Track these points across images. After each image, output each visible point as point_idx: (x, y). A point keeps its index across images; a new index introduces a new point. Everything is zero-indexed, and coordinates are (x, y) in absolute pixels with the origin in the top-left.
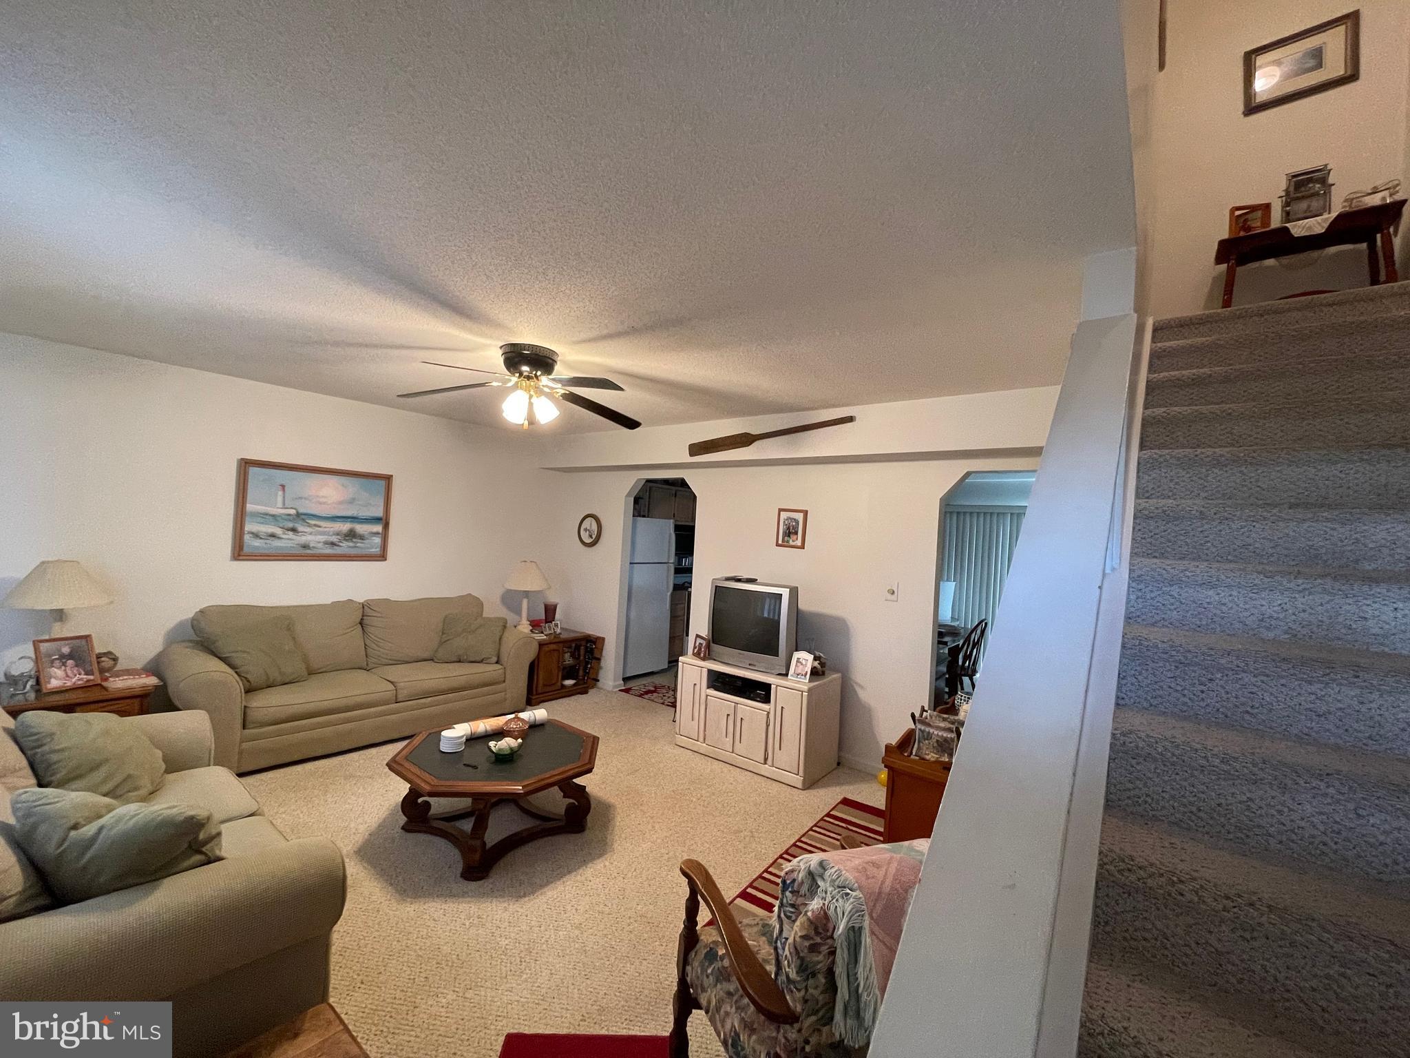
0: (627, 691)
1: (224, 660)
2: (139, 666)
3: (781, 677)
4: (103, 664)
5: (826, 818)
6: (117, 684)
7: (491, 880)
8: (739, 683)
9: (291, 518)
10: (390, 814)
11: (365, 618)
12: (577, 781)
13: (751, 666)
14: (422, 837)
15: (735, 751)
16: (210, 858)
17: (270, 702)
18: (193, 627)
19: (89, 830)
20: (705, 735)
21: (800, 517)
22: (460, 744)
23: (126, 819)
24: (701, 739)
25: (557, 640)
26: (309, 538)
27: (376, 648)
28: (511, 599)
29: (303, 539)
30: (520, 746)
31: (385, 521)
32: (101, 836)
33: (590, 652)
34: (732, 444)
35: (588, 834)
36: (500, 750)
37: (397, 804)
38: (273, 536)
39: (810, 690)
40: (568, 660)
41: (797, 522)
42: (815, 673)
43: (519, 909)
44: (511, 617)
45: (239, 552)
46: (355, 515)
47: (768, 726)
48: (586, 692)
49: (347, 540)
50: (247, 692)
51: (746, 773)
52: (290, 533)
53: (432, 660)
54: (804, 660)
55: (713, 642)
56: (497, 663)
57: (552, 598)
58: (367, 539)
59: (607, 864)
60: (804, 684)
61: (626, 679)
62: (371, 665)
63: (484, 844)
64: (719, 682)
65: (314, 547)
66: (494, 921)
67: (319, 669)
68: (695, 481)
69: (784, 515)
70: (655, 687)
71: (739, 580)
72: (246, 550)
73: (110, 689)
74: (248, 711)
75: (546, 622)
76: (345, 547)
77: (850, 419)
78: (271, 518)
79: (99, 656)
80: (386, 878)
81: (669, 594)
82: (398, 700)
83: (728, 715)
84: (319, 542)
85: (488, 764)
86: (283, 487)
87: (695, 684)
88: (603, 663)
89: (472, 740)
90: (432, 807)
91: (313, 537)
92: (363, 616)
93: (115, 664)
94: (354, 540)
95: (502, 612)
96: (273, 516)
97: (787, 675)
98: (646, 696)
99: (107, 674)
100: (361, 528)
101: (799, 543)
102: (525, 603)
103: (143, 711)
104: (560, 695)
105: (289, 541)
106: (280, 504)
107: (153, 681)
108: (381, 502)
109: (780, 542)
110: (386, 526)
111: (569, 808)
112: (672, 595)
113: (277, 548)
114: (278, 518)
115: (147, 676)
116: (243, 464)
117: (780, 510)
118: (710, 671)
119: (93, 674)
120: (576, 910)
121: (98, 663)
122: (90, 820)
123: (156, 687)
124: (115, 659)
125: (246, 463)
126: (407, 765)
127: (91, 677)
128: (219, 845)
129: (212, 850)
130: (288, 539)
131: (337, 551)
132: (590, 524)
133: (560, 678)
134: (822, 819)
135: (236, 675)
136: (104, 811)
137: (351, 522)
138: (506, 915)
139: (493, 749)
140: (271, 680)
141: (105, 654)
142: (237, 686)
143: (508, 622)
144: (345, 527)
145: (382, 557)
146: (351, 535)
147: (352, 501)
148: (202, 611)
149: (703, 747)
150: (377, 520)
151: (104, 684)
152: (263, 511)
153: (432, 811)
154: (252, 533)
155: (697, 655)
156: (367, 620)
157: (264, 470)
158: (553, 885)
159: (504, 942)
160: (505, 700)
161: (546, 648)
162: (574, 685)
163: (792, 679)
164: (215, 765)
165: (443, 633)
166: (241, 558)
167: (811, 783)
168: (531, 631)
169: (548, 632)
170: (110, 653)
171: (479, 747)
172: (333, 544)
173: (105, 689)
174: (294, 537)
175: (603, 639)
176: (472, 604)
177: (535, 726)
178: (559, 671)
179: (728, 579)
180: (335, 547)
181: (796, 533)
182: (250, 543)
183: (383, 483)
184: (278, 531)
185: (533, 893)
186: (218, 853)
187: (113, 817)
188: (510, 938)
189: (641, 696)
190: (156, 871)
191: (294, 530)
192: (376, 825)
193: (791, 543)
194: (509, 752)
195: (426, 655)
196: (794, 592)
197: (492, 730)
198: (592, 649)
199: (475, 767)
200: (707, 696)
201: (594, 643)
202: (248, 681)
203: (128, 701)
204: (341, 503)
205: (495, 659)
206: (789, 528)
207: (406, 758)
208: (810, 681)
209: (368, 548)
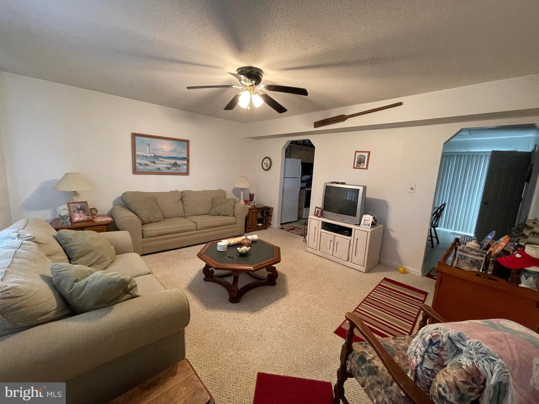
0: (282, 229)
1: (134, 212)
2: (106, 214)
3: (356, 225)
4: (93, 212)
5: (378, 286)
6: (98, 220)
7: (241, 304)
8: (337, 228)
9: (152, 157)
10: (198, 273)
11: (183, 197)
12: (274, 266)
13: (342, 221)
14: (211, 283)
15: (334, 255)
16: (133, 296)
17: (151, 229)
18: (122, 199)
19: (82, 283)
20: (320, 248)
21: (366, 154)
22: (224, 248)
23: (96, 279)
24: (318, 249)
25: (255, 208)
26: (160, 165)
27: (188, 209)
28: (237, 191)
29: (157, 166)
30: (250, 250)
31: (187, 159)
32: (87, 286)
33: (268, 213)
34: (335, 121)
35: (277, 286)
36: (242, 251)
37: (201, 270)
38: (146, 164)
39: (371, 232)
40: (259, 216)
41: (365, 157)
42: (373, 224)
43: (254, 317)
44: (237, 199)
45: (135, 171)
46: (176, 157)
47: (350, 246)
48: (266, 229)
49: (174, 167)
50: (143, 224)
51: (339, 264)
52: (153, 164)
53: (209, 214)
54: (368, 218)
55: (324, 210)
56: (233, 216)
57: (252, 192)
58: (181, 166)
59: (287, 300)
60: (369, 229)
61: (281, 224)
62: (186, 216)
63: (238, 289)
64: (327, 227)
65: (162, 169)
66: (245, 321)
67: (168, 216)
68: (314, 140)
69: (358, 154)
70: (293, 227)
71: (338, 183)
72: (137, 170)
73: (95, 222)
74: (144, 232)
75: (250, 201)
76: (173, 169)
77: (400, 104)
78: (144, 157)
79: (91, 210)
80: (200, 299)
81: (298, 191)
82: (198, 229)
83: (331, 241)
84: (163, 167)
85: (237, 257)
86: (148, 144)
87: (316, 227)
88: (272, 218)
89: (229, 246)
90: (215, 272)
91: (162, 165)
92: (182, 197)
93: (97, 213)
94: (176, 167)
95: (234, 197)
96: (146, 156)
97: (360, 225)
98: (290, 231)
99: (94, 216)
100: (179, 162)
101: (365, 167)
102: (242, 193)
103: (108, 231)
104: (257, 229)
105: (152, 167)
106: (148, 152)
107: (110, 219)
108: (186, 152)
109: (355, 166)
110: (188, 161)
111: (269, 275)
112: (300, 191)
113: (149, 169)
114: (148, 158)
115: (108, 217)
116: (133, 134)
117: (356, 152)
118: (323, 222)
119: (89, 216)
120: (278, 319)
121: (91, 212)
122: (83, 278)
123: (111, 221)
124: (97, 211)
125: (134, 135)
126: (205, 256)
127: (89, 217)
128: (137, 290)
129: (133, 292)
130: (152, 166)
131: (170, 171)
132: (267, 161)
133: (257, 223)
134: (377, 287)
135: (138, 218)
136: (88, 274)
137: (175, 159)
138: (249, 319)
139: (239, 251)
140: (151, 221)
141: (93, 209)
142: (139, 222)
143: (237, 200)
144: (173, 161)
145: (187, 174)
146: (175, 165)
147: (174, 151)
148: (124, 194)
149: (319, 253)
150: (184, 159)
151: (94, 220)
152: (142, 155)
153: (214, 274)
154: (139, 164)
155: (316, 215)
156: (184, 199)
157: (142, 138)
158: (266, 307)
159: (250, 331)
160: (237, 230)
161: (252, 211)
162: (262, 226)
163: (362, 227)
164: (133, 252)
165: (212, 204)
166: (136, 173)
167: (369, 270)
168: (245, 204)
169: (251, 205)
170: (94, 208)
171: (232, 249)
172: (169, 168)
173: (94, 221)
174: (154, 165)
175: (273, 208)
176: (222, 193)
177: (254, 242)
178: (256, 220)
179: (332, 183)
180: (170, 170)
181: (364, 162)
182: (139, 168)
183: (186, 143)
184: (148, 163)
185: (259, 310)
186: (136, 294)
187: (91, 277)
188: (252, 329)
189: (288, 231)
190: (110, 302)
191: (154, 162)
192: (194, 277)
193: (361, 167)
194: (245, 252)
195: (206, 212)
196: (365, 188)
197: (237, 243)
198: (268, 212)
199: (232, 258)
200: (321, 232)
201: (269, 210)
202: (143, 220)
203: (102, 226)
204: (170, 151)
205: (232, 215)
206: (360, 160)
207: (205, 253)
208: (371, 228)
209: (181, 170)
